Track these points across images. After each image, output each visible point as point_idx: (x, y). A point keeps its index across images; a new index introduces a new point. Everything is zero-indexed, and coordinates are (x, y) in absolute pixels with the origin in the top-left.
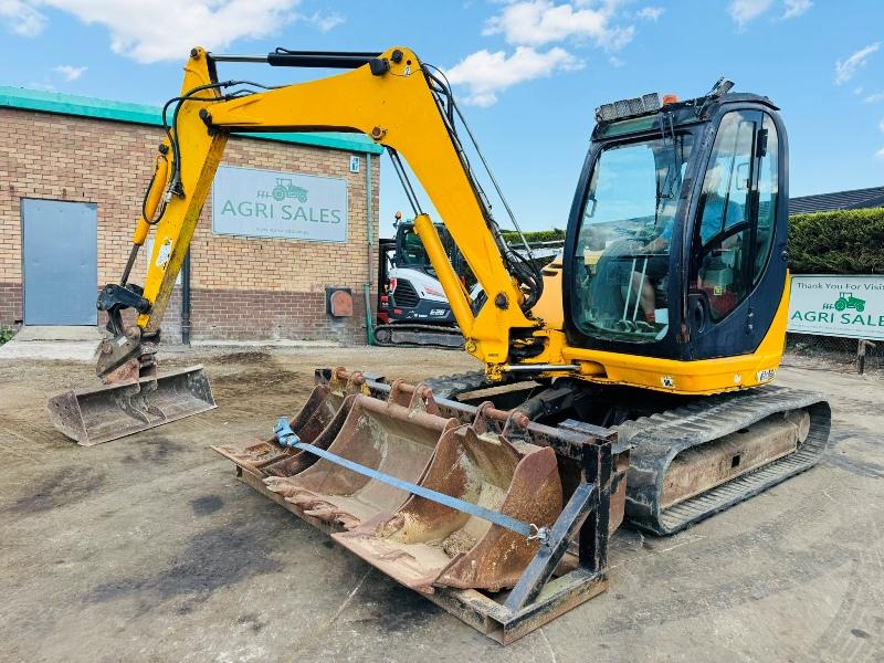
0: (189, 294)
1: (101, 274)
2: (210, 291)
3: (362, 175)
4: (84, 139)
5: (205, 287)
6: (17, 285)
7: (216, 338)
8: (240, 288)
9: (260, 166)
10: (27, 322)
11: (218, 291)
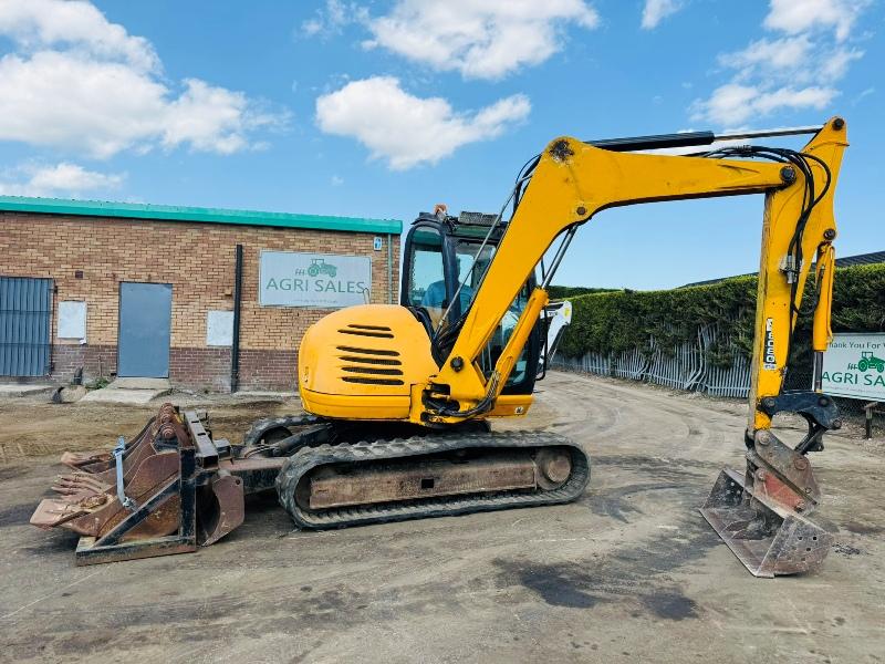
0: (238, 354)
1: (172, 338)
2: (256, 351)
3: (384, 252)
4: (165, 236)
5: (251, 348)
6: (113, 347)
7: (259, 389)
8: (278, 348)
9: (299, 250)
10: (120, 374)
11: (263, 351)
